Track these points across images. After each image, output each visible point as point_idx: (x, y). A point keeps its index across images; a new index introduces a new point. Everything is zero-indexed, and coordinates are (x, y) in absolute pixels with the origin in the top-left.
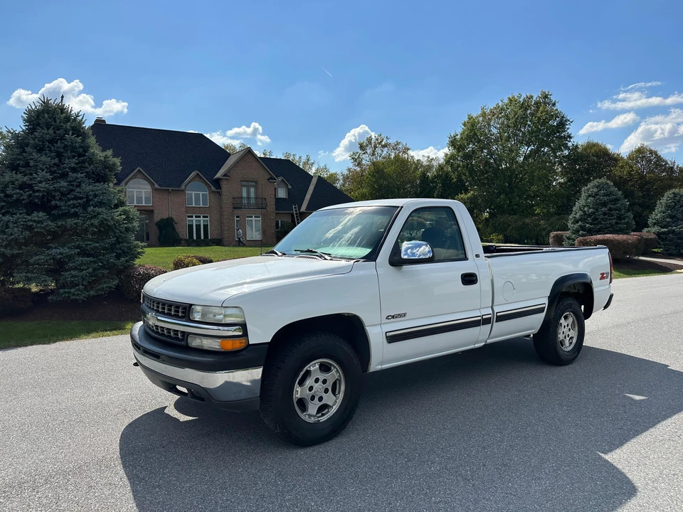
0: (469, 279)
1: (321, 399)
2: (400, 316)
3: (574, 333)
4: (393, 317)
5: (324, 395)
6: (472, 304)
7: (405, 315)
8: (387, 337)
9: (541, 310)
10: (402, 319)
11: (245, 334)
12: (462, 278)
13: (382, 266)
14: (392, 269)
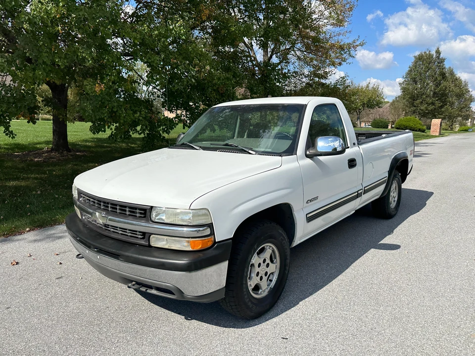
0: (352, 163)
2: (315, 199)
4: (311, 201)
5: (267, 269)
7: (317, 197)
8: (307, 218)
9: (384, 182)
10: (315, 201)
11: (212, 233)
12: (348, 163)
13: (302, 158)
14: (309, 161)
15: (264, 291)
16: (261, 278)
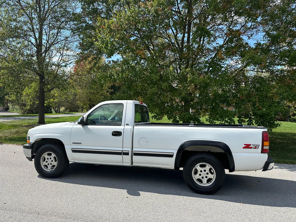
0: (117, 134)
1: (51, 164)
2: (78, 143)
3: (213, 177)
4: (75, 143)
5: (52, 163)
6: (116, 144)
7: (80, 143)
8: (72, 150)
9: (171, 156)
10: (79, 145)
11: (29, 140)
12: (112, 132)
13: (76, 125)
14: (80, 126)
15: (49, 170)
16: (48, 164)
